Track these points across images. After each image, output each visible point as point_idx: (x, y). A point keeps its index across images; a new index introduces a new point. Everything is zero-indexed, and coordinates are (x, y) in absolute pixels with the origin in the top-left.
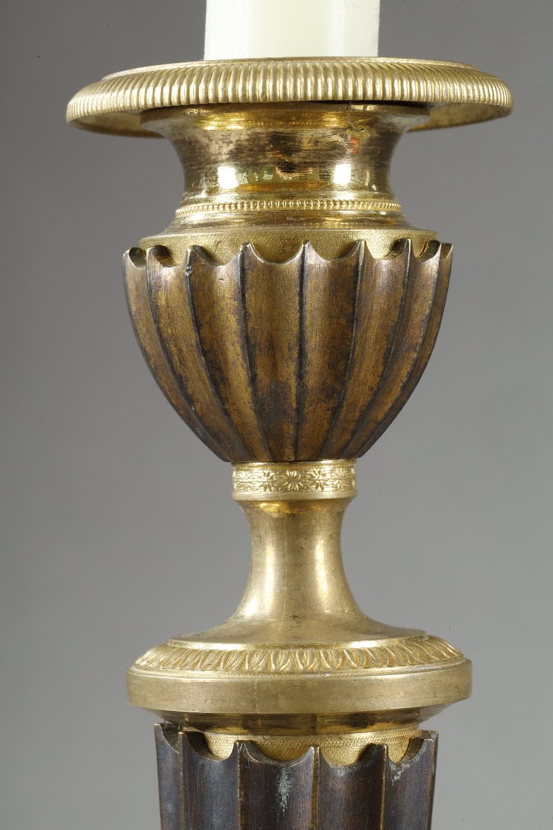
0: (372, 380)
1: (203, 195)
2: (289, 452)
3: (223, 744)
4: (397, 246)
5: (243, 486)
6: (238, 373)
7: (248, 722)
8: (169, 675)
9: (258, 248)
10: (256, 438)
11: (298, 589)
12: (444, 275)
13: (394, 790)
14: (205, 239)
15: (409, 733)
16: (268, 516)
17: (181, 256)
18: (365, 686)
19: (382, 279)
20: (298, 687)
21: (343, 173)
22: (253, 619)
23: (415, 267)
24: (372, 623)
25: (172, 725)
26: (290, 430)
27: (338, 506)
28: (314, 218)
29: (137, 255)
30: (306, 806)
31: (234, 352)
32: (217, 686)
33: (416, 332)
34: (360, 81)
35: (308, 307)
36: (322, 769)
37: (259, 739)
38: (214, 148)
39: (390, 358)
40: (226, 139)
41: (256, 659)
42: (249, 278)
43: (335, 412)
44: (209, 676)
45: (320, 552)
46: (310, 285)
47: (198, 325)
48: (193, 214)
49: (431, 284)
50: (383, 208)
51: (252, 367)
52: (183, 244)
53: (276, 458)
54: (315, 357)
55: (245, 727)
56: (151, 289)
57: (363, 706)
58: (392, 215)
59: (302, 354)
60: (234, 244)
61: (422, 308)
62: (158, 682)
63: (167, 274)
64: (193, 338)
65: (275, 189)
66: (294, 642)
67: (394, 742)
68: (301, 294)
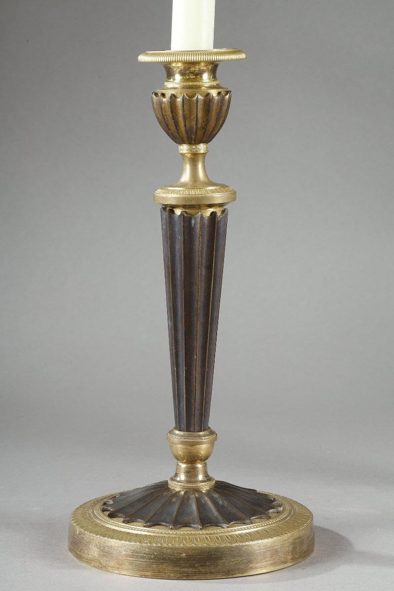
0: (213, 125)
1: (172, 80)
2: (193, 142)
3: (178, 212)
4: (219, 93)
5: (182, 150)
6: (182, 124)
7: (184, 207)
8: (164, 195)
9: (187, 95)
10: (185, 139)
11: (195, 174)
12: (230, 99)
13: (218, 222)
14: (173, 92)
15: (222, 209)
16: (188, 157)
17: (168, 95)
18: (212, 198)
19: (216, 102)
20: (197, 199)
21: (205, 76)
22: (184, 182)
23: (223, 97)
24: (213, 182)
25: (165, 207)
26: (194, 137)
27: (204, 154)
28: (199, 87)
29: (156, 94)
30: (198, 226)
31: (181, 119)
32: (178, 198)
33: (223, 114)
34: (211, 57)
35: (198, 109)
36: (202, 217)
37: (187, 210)
38: (175, 69)
39: (217, 120)
40: (178, 67)
41: (186, 192)
42: (185, 102)
43: (204, 132)
44: (175, 196)
45: (200, 166)
46: (199, 104)
47: (172, 112)
48: (169, 85)
49: (227, 102)
50: (214, 83)
51: (185, 122)
52: (169, 93)
53: (190, 143)
54: (200, 121)
55: (183, 207)
56: (161, 103)
57: (211, 202)
58: (217, 85)
59: (197, 120)
60: (181, 94)
61: (225, 108)
62: (163, 197)
63: (165, 100)
64: (171, 115)
65: (189, 80)
66: (194, 187)
67: (218, 211)
68: (197, 106)
